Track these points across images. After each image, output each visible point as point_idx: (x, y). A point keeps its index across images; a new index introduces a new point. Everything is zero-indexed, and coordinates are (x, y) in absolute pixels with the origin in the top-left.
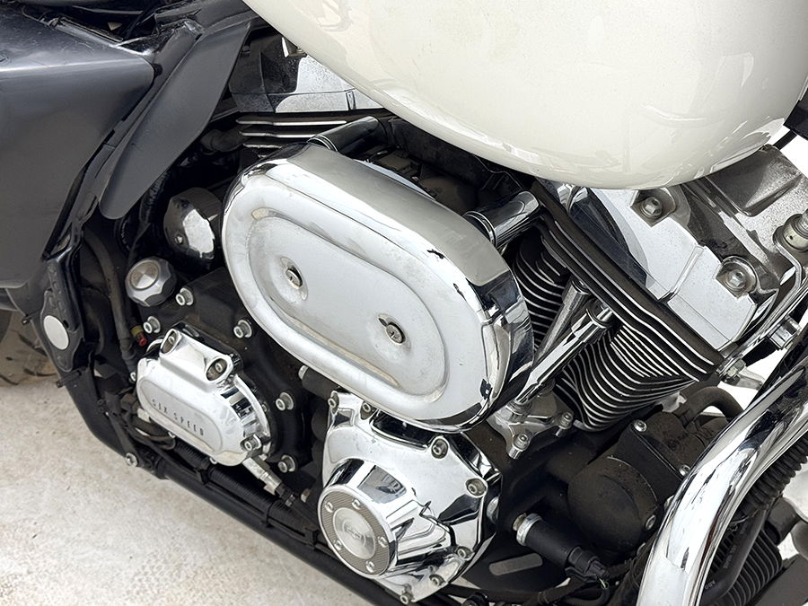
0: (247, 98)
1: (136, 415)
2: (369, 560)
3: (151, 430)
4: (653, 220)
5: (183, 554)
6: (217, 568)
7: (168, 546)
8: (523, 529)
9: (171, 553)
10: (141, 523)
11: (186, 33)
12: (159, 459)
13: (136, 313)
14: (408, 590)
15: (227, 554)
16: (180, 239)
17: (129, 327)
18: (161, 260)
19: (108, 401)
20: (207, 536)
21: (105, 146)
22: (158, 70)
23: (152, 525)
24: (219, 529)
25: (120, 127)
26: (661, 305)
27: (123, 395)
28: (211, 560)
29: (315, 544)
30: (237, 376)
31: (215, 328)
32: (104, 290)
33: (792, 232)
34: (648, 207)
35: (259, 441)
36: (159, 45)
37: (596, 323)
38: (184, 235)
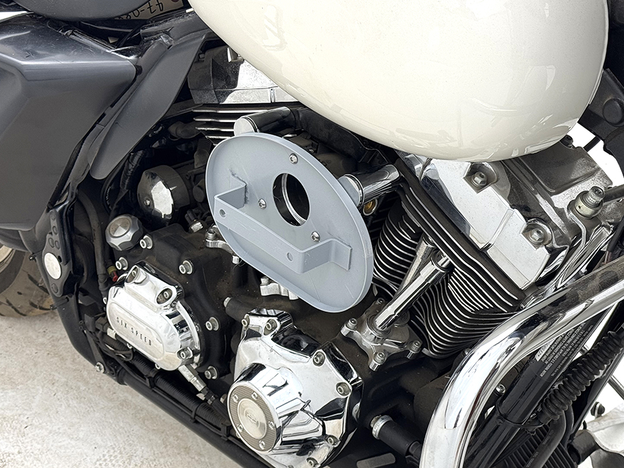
0: (200, 92)
1: (106, 333)
2: (262, 439)
3: (116, 345)
4: (479, 189)
5: (135, 448)
6: (159, 461)
7: (124, 442)
8: (377, 426)
9: (125, 447)
10: (106, 424)
11: (162, 44)
12: (120, 368)
13: (111, 254)
15: (167, 451)
16: (148, 202)
17: (106, 267)
18: (133, 217)
19: (86, 322)
20: (154, 437)
21: (97, 126)
22: (139, 70)
23: (114, 426)
24: (163, 432)
25: (110, 112)
26: (482, 253)
27: (98, 317)
28: (154, 454)
29: (228, 436)
30: (179, 302)
31: (166, 266)
32: (91, 238)
33: (581, 203)
34: (476, 179)
35: (191, 352)
36: (140, 53)
37: (438, 269)
38: (151, 199)
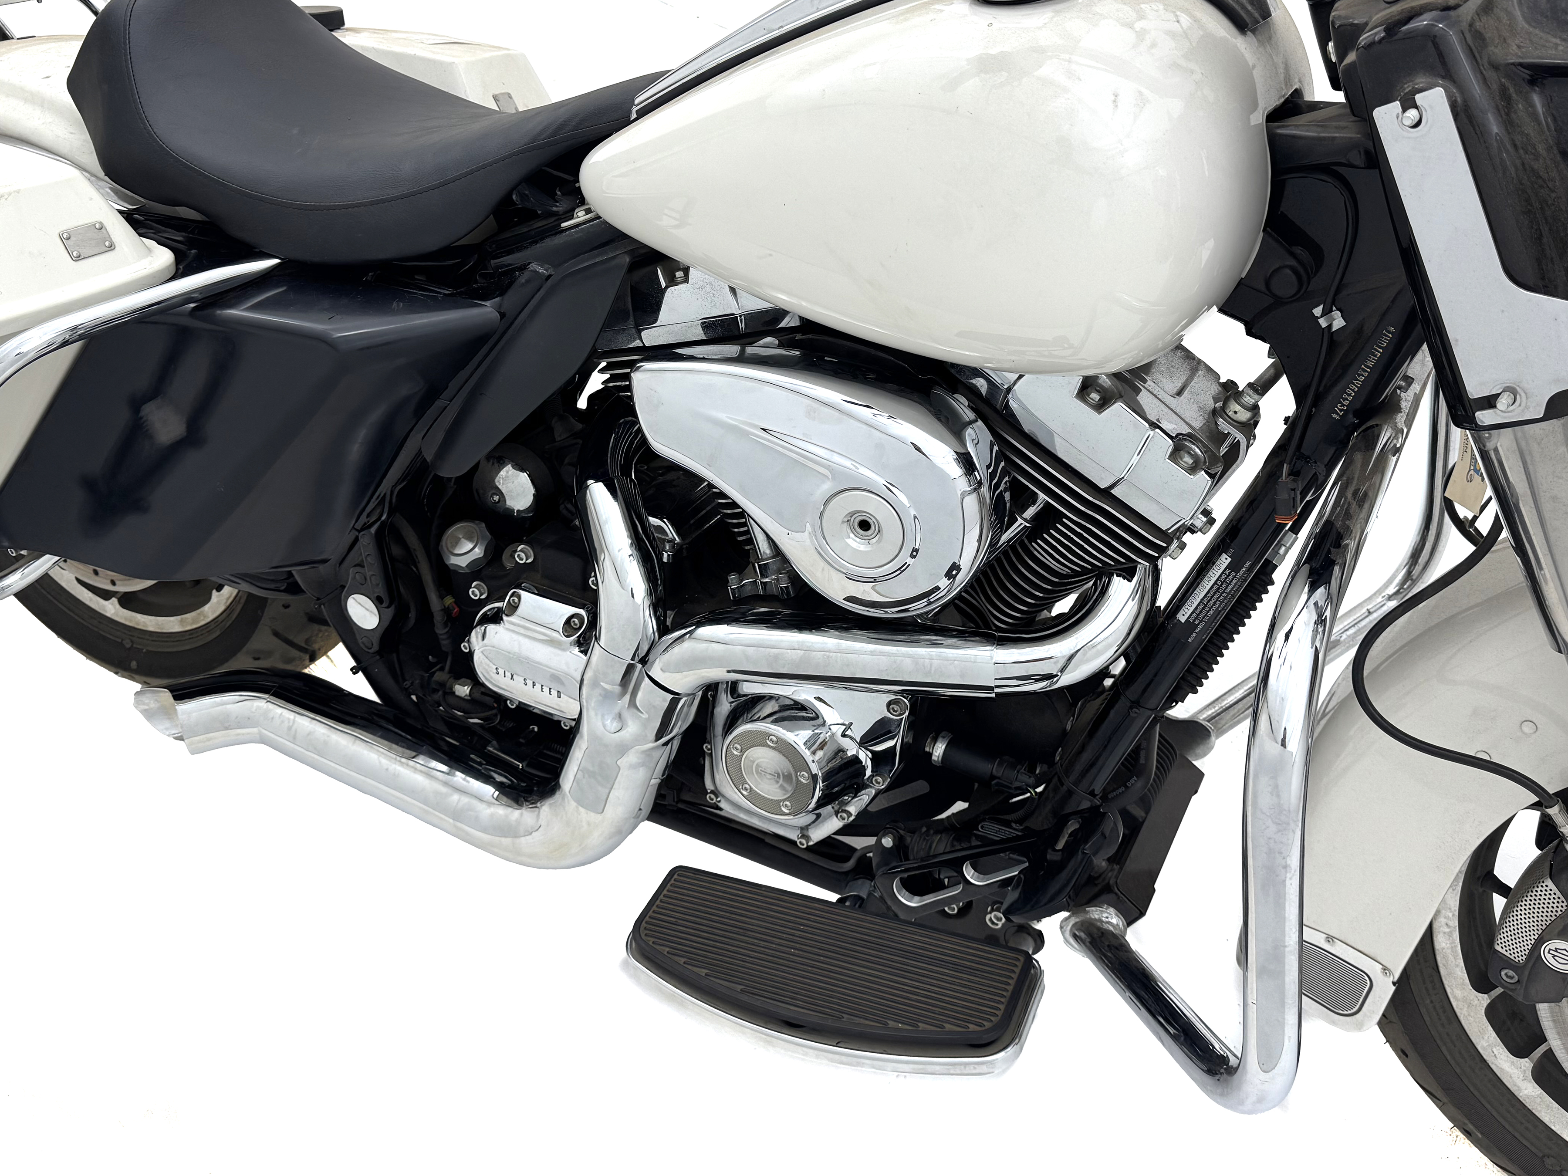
2: (784, 800)
3: (469, 707)
4: (1101, 406)
8: (938, 750)
14: (805, 833)
16: (496, 498)
17: (442, 598)
19: (416, 682)
26: (1106, 494)
27: (434, 673)
31: (562, 583)
33: (1235, 407)
34: (1093, 396)
37: (1023, 522)
38: (499, 492)
